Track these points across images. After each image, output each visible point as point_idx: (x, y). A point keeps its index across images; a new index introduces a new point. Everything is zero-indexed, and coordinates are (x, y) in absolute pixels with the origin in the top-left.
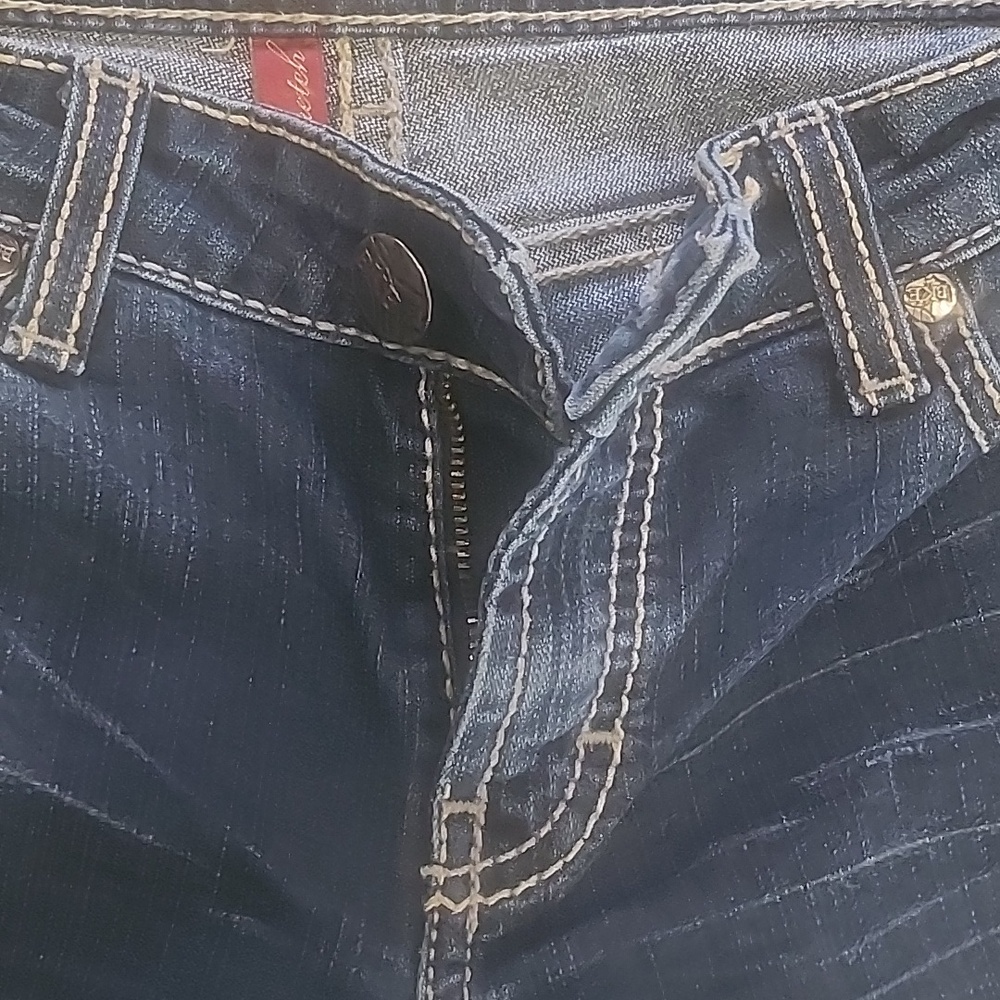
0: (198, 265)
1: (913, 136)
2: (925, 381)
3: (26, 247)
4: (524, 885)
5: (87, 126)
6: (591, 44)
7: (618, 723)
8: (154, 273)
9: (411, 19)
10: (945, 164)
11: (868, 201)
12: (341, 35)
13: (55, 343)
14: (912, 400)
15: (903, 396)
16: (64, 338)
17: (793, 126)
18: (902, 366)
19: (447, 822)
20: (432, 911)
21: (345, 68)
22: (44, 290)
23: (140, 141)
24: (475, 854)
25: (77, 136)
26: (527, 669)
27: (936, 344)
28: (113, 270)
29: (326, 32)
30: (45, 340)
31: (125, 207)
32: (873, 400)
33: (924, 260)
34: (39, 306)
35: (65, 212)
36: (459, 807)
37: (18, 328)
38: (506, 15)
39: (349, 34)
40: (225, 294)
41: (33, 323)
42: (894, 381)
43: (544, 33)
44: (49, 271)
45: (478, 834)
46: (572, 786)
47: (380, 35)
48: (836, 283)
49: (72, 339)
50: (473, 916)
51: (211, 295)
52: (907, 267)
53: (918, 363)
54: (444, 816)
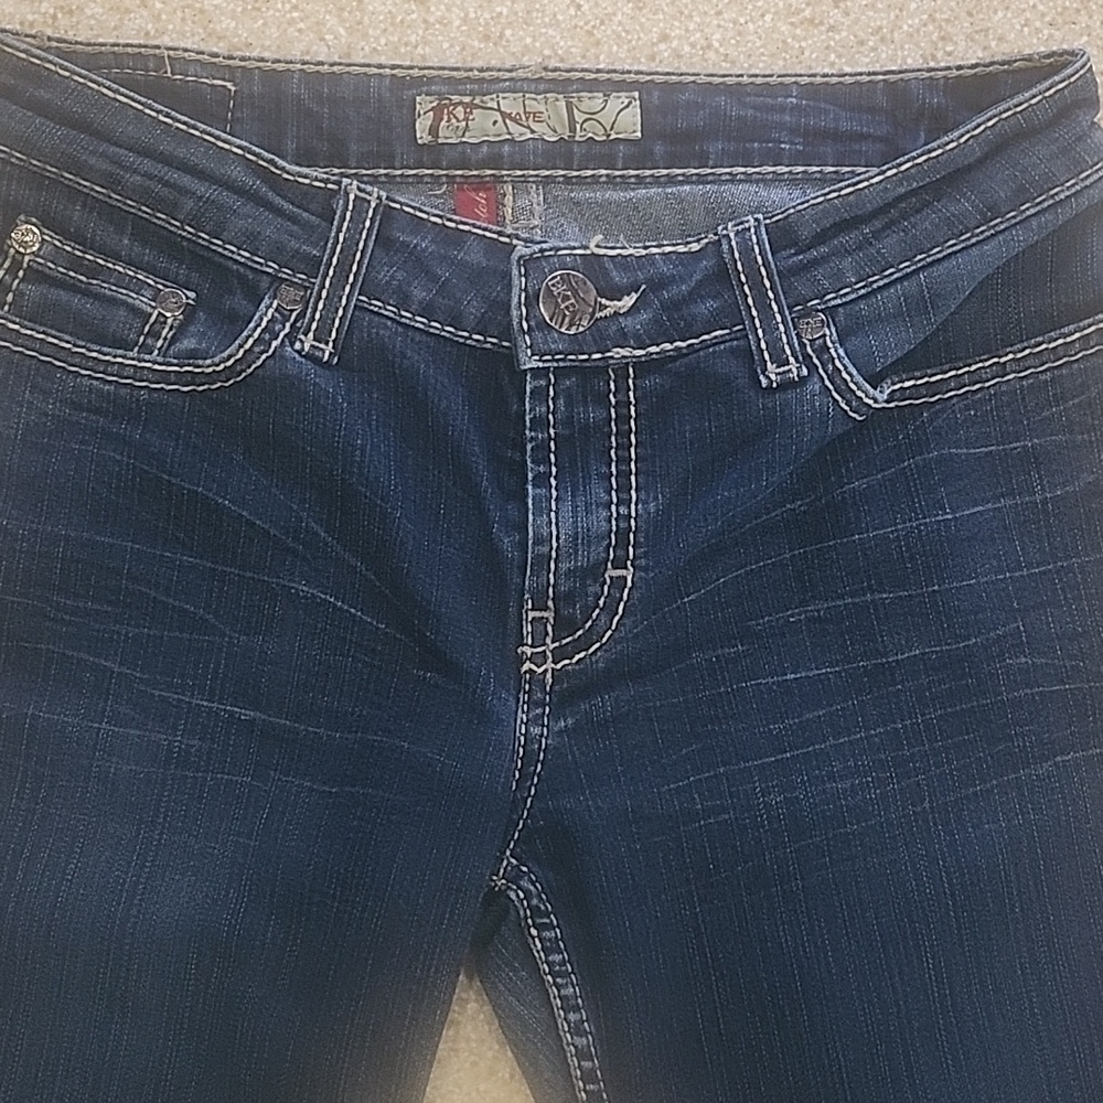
0: (403, 302)
1: (805, 234)
2: (804, 368)
3: (309, 292)
4: (577, 657)
5: (346, 224)
7: (629, 563)
8: (376, 306)
9: (548, 173)
10: (824, 249)
11: (773, 267)
13: (322, 346)
14: (796, 379)
15: (791, 375)
16: (327, 344)
17: (736, 229)
18: (792, 360)
19: (531, 622)
20: (526, 672)
21: (509, 200)
22: (317, 316)
23: (375, 232)
24: (548, 640)
25: (339, 230)
27: (813, 351)
28: (355, 306)
30: (317, 344)
31: (364, 271)
32: (773, 377)
33: (809, 304)
34: (314, 326)
35: (331, 273)
36: (537, 614)
37: (302, 337)
38: (603, 172)
40: (418, 318)
41: (311, 335)
42: (786, 368)
43: (623, 182)
44: (320, 306)
45: (550, 629)
46: (603, 599)
48: (754, 313)
49: (331, 344)
50: (549, 675)
51: (410, 319)
52: (800, 307)
53: (801, 358)
54: (530, 619)
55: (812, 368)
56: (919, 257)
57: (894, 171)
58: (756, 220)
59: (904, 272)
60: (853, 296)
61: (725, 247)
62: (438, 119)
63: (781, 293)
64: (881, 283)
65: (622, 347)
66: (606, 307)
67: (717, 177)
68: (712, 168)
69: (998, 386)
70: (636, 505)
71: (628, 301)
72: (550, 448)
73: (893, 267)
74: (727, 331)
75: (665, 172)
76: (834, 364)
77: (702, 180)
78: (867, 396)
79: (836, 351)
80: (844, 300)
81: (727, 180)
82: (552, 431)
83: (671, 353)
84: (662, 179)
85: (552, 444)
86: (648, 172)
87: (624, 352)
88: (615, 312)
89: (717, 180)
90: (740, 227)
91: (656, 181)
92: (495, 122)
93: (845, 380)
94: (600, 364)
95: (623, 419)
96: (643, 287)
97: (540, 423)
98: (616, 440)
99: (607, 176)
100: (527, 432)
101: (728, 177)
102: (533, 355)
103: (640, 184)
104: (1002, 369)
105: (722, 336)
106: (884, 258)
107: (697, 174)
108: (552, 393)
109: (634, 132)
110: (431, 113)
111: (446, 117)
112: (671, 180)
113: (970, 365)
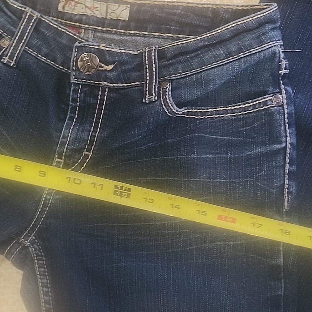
0: (39, 52)
1: (169, 55)
2: (157, 97)
5: (24, 23)
6: (128, 38)
7: (91, 151)
8: (30, 51)
10: (174, 61)
11: (157, 64)
12: (82, 28)
13: (11, 61)
15: (152, 99)
16: (12, 61)
17: (149, 49)
18: (154, 94)
19: (56, 162)
22: (10, 52)
23: (32, 30)
26: (72, 131)
27: (162, 92)
28: (24, 50)
29: (80, 27)
30: (9, 60)
31: (28, 39)
32: (147, 99)
33: (166, 77)
34: (9, 54)
36: (59, 160)
37: (5, 58)
38: (114, 30)
39: (84, 28)
40: (43, 58)
41: (8, 57)
42: (151, 97)
43: (120, 34)
45: (61, 166)
46: (80, 160)
47: (90, 29)
48: (148, 78)
49: (14, 61)
51: (40, 57)
52: (163, 78)
53: (157, 94)
54: (56, 161)
55: (159, 97)
56: (204, 67)
57: (200, 38)
58: (155, 47)
59: (197, 72)
60: (180, 77)
61: (144, 55)
62: (66, 4)
63: (158, 73)
64: (189, 74)
65: (105, 82)
66: (104, 67)
67: (149, 35)
68: (148, 32)
69: (224, 117)
70: (98, 133)
71: (110, 67)
72: (77, 109)
73: (194, 69)
74: (140, 83)
75: (133, 32)
76: (166, 96)
77: (144, 36)
78: (174, 109)
79: (169, 92)
80: (177, 78)
81: (152, 37)
82: (78, 104)
83: (121, 87)
84: (132, 34)
85: (78, 108)
86: (128, 32)
87: (106, 83)
88: (106, 69)
89: (149, 36)
90: (150, 49)
91: (130, 35)
92: (83, 8)
93: (168, 102)
94: (97, 85)
95: (101, 105)
96: (116, 63)
97: (74, 100)
98: (98, 111)
99: (115, 31)
100: (70, 103)
101: (152, 36)
102: (75, 78)
103: (125, 35)
104: (226, 112)
105: (138, 84)
106: (192, 66)
107: (143, 34)
108: (80, 91)
109: (126, 18)
110: (64, 2)
111: (68, 4)
112: (135, 35)
113: (216, 108)
